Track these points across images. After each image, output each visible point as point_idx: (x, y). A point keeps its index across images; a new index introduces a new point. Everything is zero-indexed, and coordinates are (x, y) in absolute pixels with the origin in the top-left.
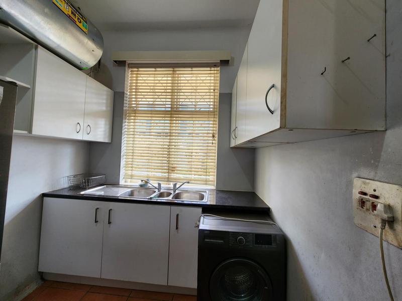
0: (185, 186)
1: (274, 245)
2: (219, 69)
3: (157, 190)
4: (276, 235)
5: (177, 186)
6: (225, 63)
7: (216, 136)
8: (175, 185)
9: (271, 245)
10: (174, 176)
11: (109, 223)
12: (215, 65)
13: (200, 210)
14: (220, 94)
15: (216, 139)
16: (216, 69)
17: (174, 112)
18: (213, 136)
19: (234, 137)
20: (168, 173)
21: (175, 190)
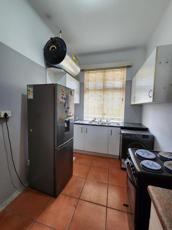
0: (111, 121)
1: (149, 138)
2: (126, 69)
3: (100, 122)
4: (150, 135)
5: (108, 121)
6: (129, 67)
7: (124, 99)
8: (107, 120)
9: (148, 138)
10: (105, 117)
11: (87, 132)
12: (124, 67)
13: (120, 128)
14: (126, 81)
15: (124, 101)
16: (124, 69)
17: (104, 89)
18: (123, 100)
19: (134, 100)
20: (103, 115)
21: (107, 122)
